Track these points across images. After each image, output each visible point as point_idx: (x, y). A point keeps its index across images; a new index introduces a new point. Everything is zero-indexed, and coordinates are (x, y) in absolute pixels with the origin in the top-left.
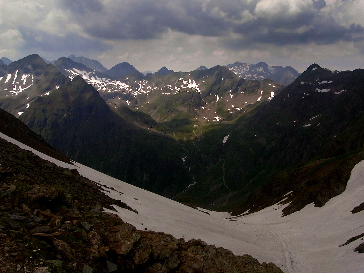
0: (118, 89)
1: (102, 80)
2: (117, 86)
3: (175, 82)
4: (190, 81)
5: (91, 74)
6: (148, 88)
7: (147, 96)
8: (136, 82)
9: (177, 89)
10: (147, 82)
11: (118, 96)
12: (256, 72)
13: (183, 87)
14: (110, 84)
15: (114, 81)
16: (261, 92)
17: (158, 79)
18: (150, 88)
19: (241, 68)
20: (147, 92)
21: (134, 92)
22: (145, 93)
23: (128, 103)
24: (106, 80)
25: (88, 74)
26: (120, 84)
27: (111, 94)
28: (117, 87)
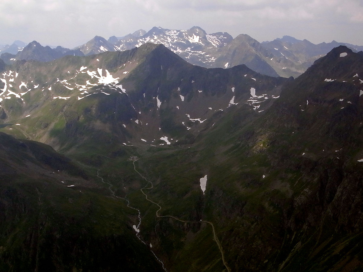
3: (73, 74)
4: (100, 71)
6: (20, 87)
7: (22, 102)
9: (81, 87)
10: (17, 75)
12: (189, 44)
13: (89, 84)
16: (233, 89)
17: (38, 70)
18: (26, 86)
19: (163, 37)
20: (20, 95)
22: (18, 96)
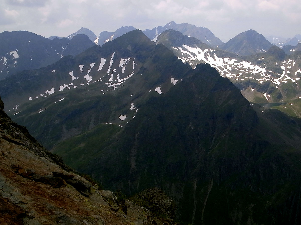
0: (249, 75)
1: (224, 60)
2: (247, 70)
5: (208, 52)
6: (296, 73)
7: (296, 86)
8: (276, 64)
10: (294, 63)
11: (251, 86)
14: (236, 67)
15: (242, 62)
20: (295, 80)
21: (275, 80)
22: (293, 81)
23: (267, 97)
24: (230, 60)
25: (204, 53)
26: (252, 67)
27: (241, 83)
28: (247, 73)
